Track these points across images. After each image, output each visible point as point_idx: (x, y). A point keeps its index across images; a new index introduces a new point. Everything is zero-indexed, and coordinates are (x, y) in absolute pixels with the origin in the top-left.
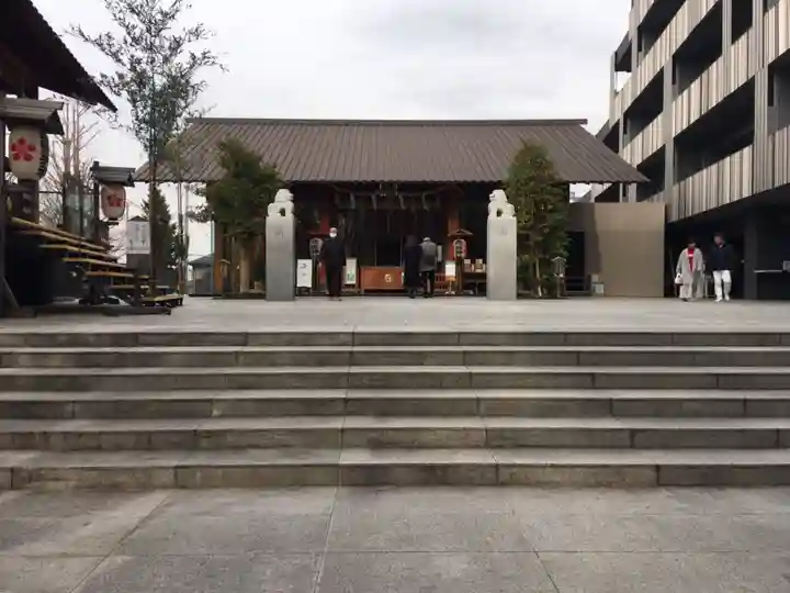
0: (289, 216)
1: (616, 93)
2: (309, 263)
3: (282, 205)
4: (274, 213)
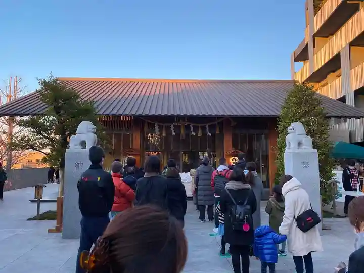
1: (295, 72)
3: (83, 138)
4: (76, 145)
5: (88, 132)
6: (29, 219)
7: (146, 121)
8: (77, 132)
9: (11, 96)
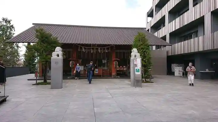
0: (61, 57)
1: (148, 23)
3: (58, 53)
4: (54, 56)
5: (59, 51)
6: (33, 85)
8: (55, 51)
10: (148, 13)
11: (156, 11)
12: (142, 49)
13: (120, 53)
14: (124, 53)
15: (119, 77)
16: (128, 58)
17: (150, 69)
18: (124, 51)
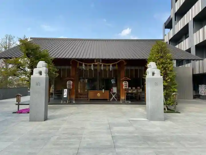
1: (165, 35)
2: (66, 90)
3: (40, 69)
4: (36, 73)
5: (43, 66)
7: (78, 62)
8: (37, 67)
9: (6, 48)
10: (165, 23)
11: (175, 20)
12: (162, 63)
13: (132, 70)
14: (136, 71)
15: (130, 102)
16: (142, 76)
17: (175, 93)
18: (137, 68)
